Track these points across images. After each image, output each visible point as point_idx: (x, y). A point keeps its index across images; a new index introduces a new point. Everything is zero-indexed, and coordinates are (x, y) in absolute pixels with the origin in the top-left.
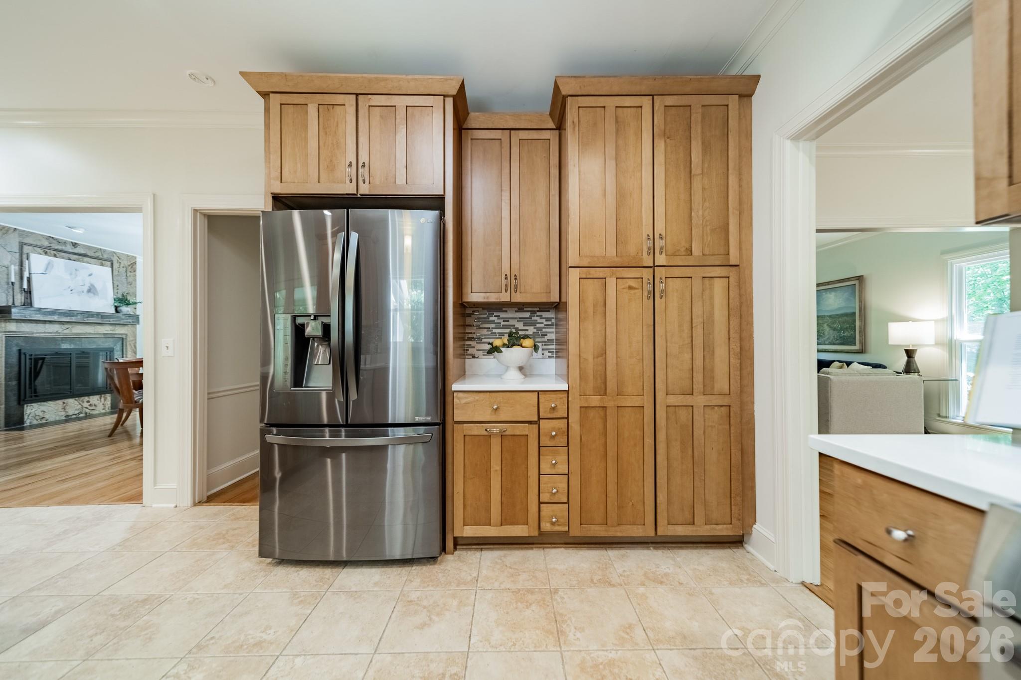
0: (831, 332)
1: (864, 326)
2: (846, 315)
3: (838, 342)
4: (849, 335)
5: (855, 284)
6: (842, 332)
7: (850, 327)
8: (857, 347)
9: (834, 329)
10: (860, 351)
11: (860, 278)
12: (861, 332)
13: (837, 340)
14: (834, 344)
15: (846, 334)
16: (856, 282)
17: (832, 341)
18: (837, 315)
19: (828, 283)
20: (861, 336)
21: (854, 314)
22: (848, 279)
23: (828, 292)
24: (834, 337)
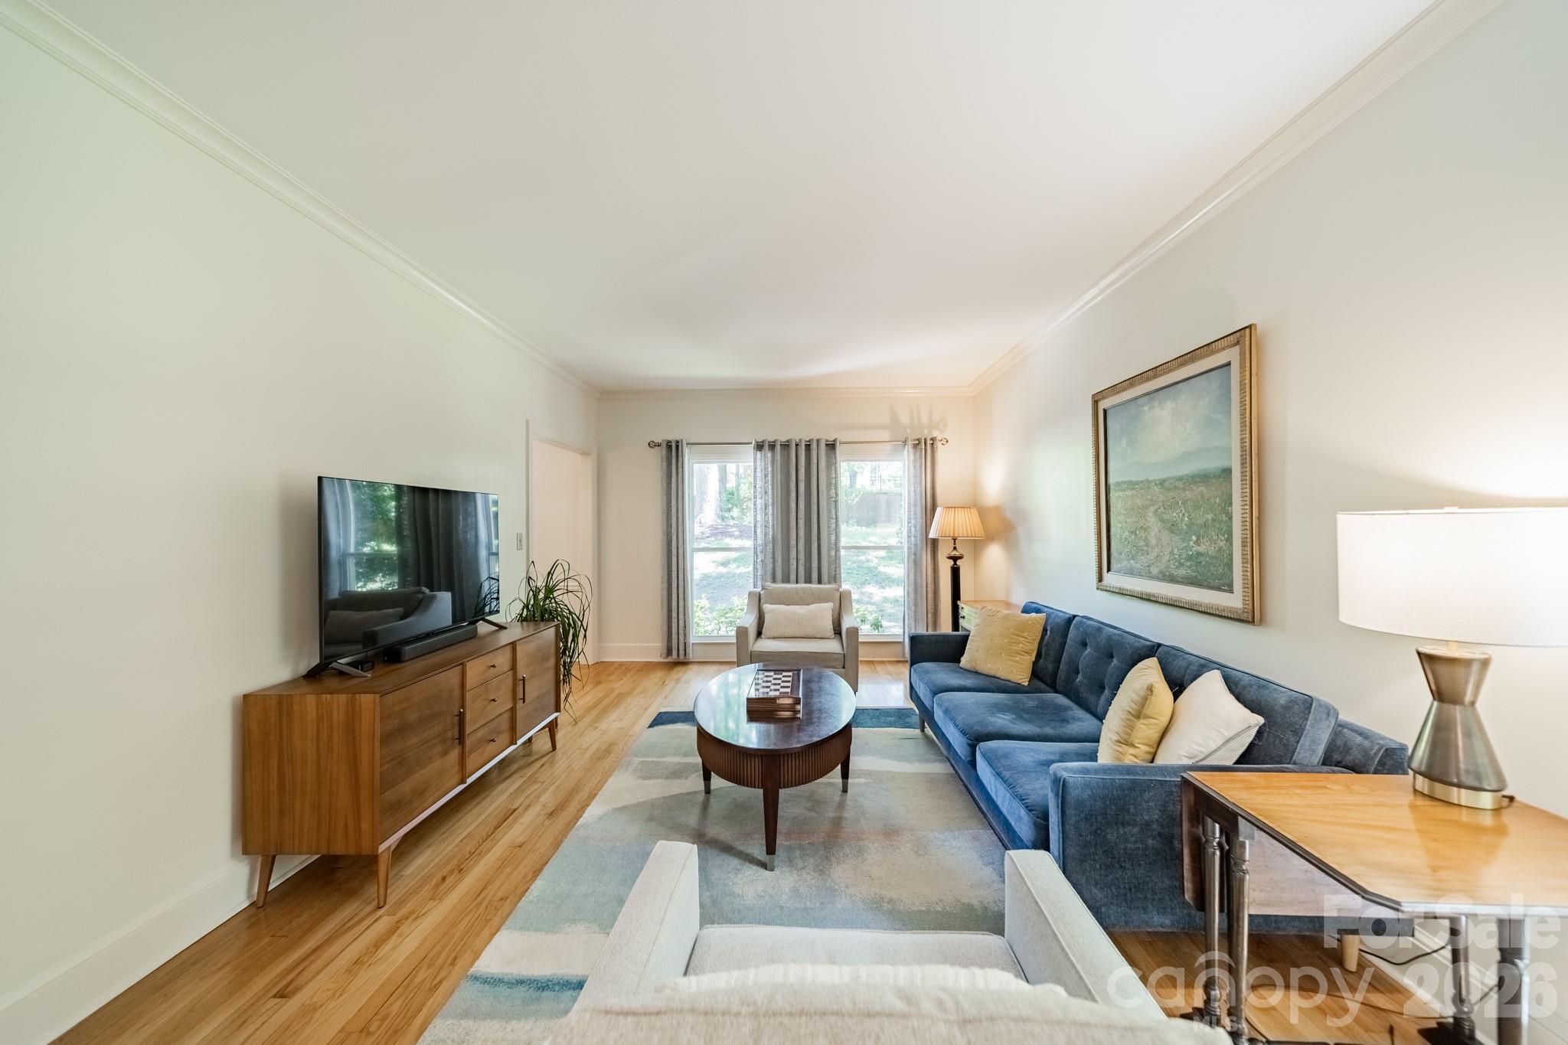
0: (1166, 536)
1: (1259, 518)
2: (1204, 478)
3: (1182, 572)
4: (1212, 551)
5: (1229, 364)
6: (1194, 538)
7: (1214, 520)
8: (1234, 601)
9: (1173, 528)
10: (1244, 616)
11: (1244, 337)
12: (1248, 542)
13: (1181, 565)
14: (1173, 580)
15: (1202, 549)
16: (1232, 355)
17: (1168, 567)
18: (1180, 479)
19: (1155, 372)
20: (1249, 559)
21: (1227, 472)
22: (1208, 349)
23: (1156, 403)
24: (1172, 553)
